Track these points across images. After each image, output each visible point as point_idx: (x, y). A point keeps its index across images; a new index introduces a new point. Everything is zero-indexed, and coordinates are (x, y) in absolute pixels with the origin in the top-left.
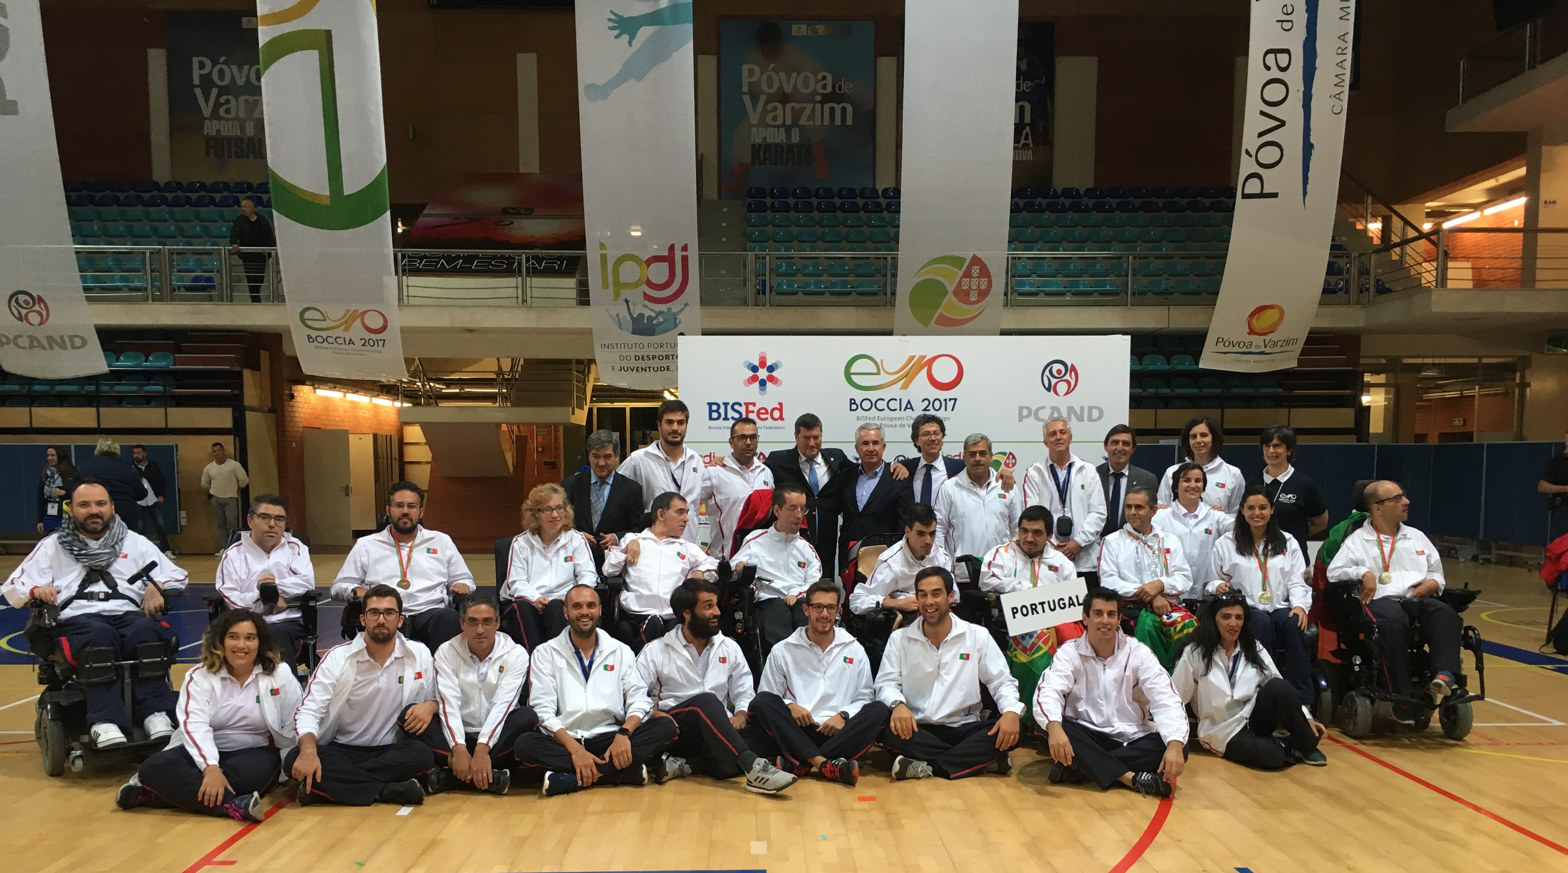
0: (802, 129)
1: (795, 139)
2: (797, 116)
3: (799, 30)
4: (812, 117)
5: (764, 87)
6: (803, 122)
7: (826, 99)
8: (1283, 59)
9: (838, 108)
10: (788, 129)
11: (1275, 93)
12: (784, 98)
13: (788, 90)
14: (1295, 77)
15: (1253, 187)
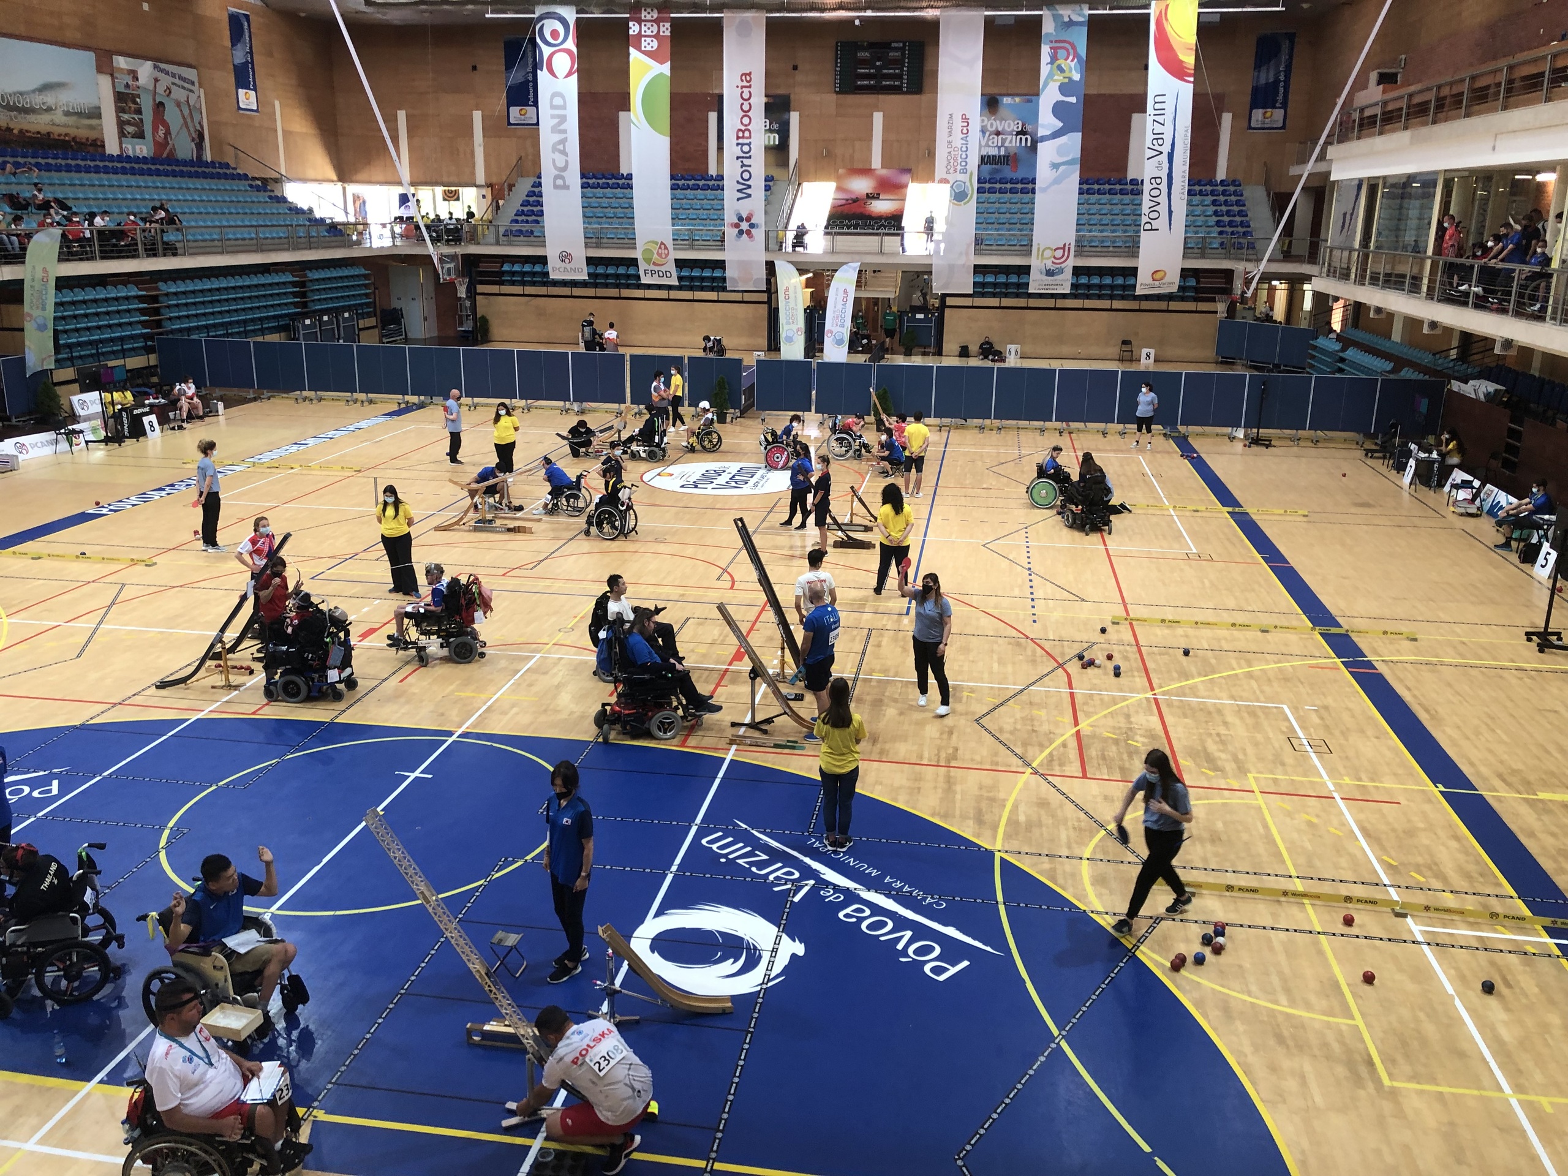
0: (1006, 148)
1: (1002, 153)
2: (1003, 141)
3: (1006, 100)
4: (1011, 142)
5: (989, 128)
6: (1007, 144)
7: (1018, 133)
8: (1158, 181)
9: (1024, 138)
10: (999, 148)
11: (1155, 193)
12: (998, 133)
13: (1000, 129)
14: (1164, 187)
15: (1148, 226)
